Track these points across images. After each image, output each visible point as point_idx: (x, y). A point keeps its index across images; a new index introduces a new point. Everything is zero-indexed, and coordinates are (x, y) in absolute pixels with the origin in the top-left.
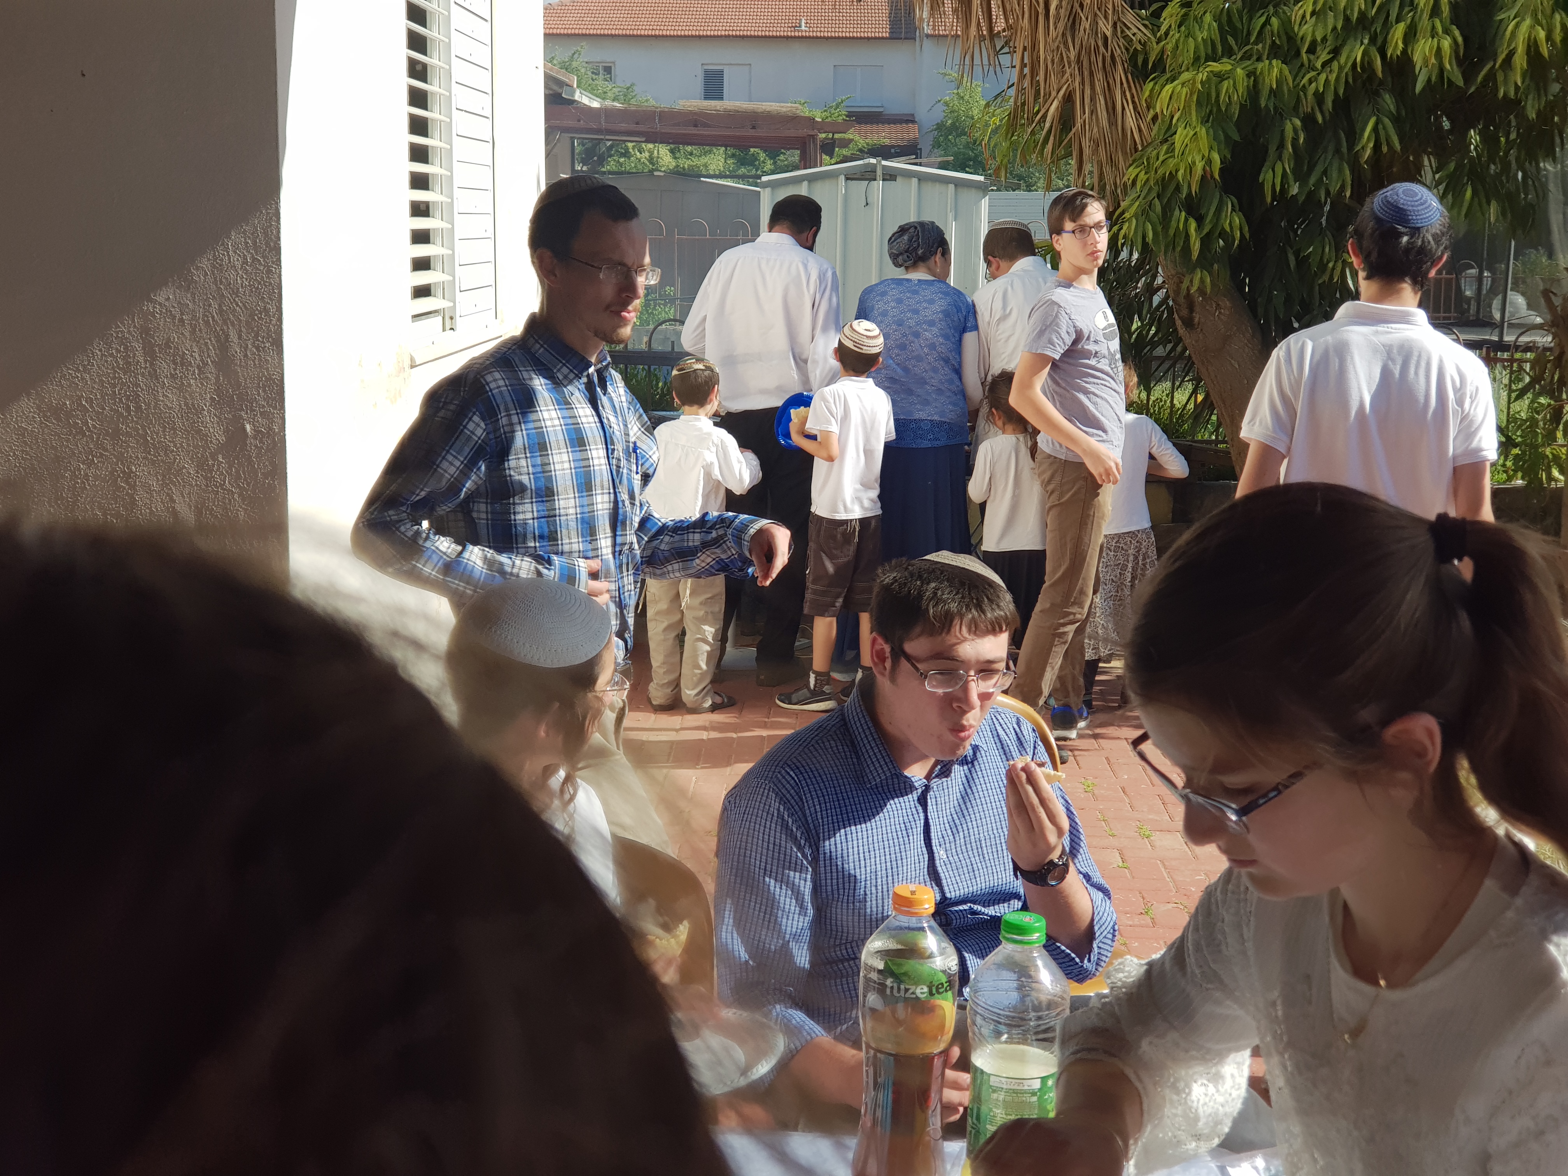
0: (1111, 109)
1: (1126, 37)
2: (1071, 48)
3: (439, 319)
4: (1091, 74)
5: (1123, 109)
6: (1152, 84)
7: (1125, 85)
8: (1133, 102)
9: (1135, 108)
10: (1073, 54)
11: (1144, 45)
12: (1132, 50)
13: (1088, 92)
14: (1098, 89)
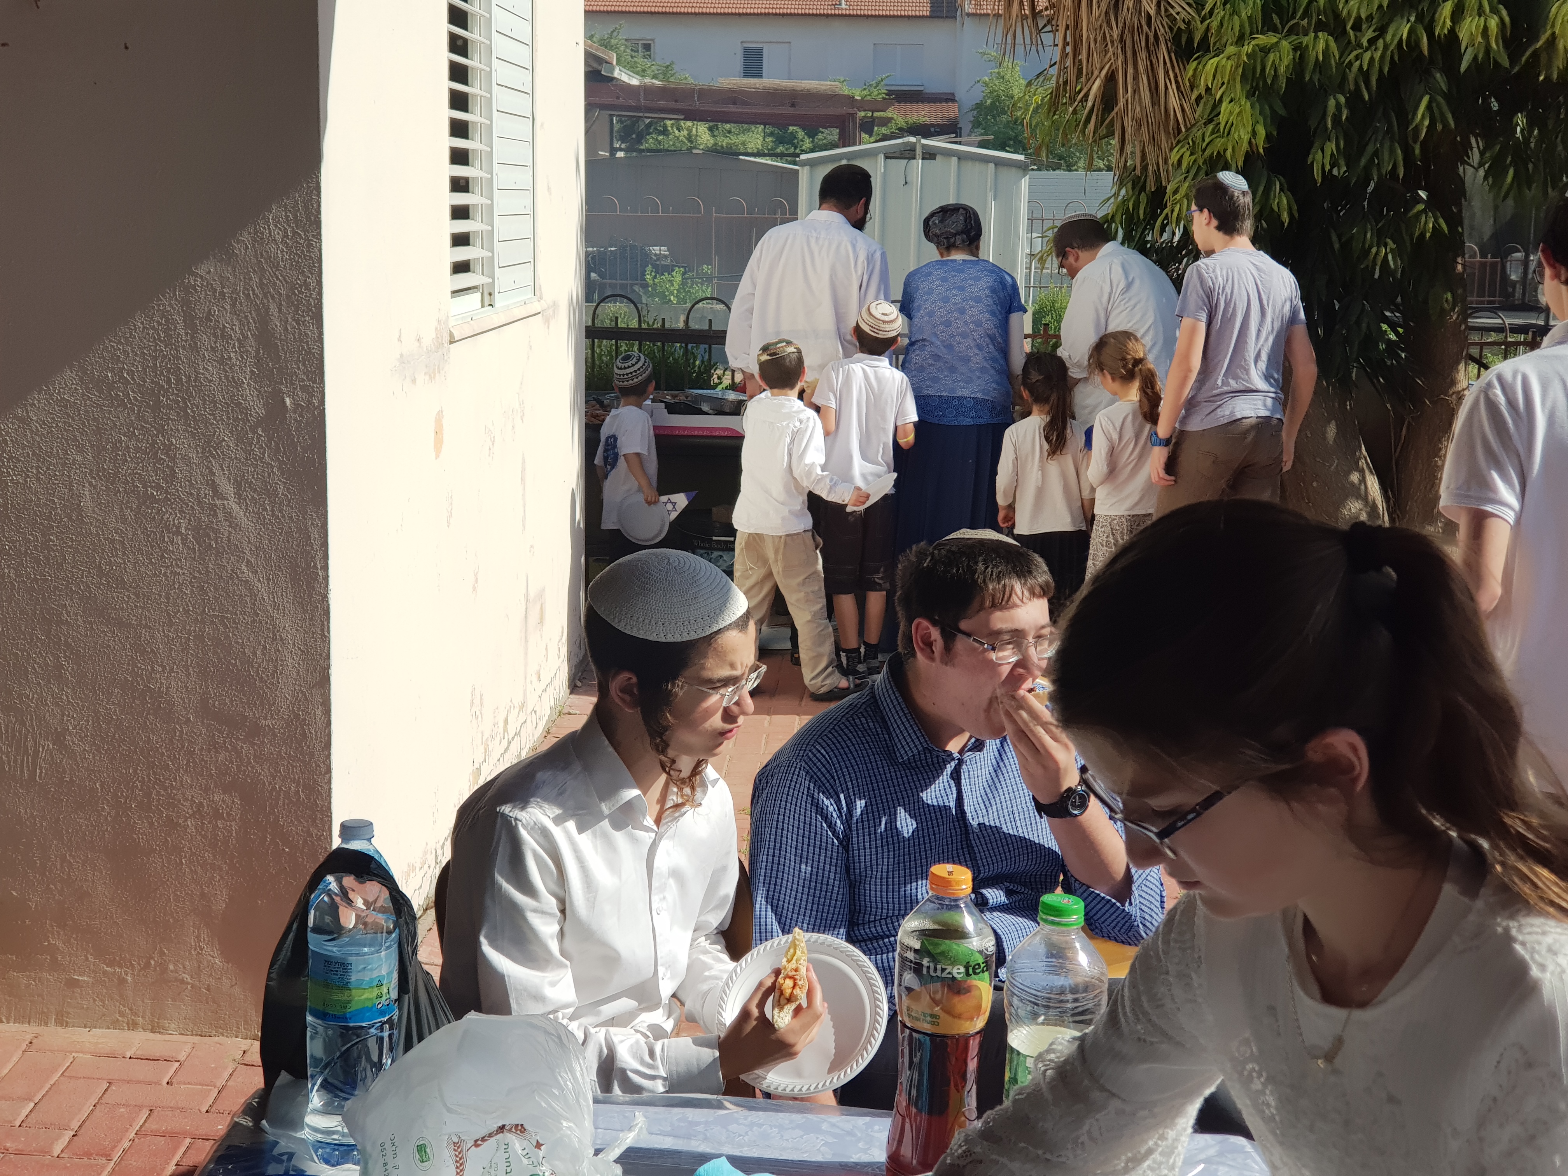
0: (1154, 89)
1: (1169, 16)
2: (1114, 27)
3: (477, 296)
4: (1134, 53)
5: (1166, 88)
6: (1195, 63)
7: (1168, 64)
8: (1177, 82)
9: (1178, 88)
10: (1116, 33)
11: (1188, 24)
12: (1175, 29)
13: (1130, 71)
14: (1141, 68)
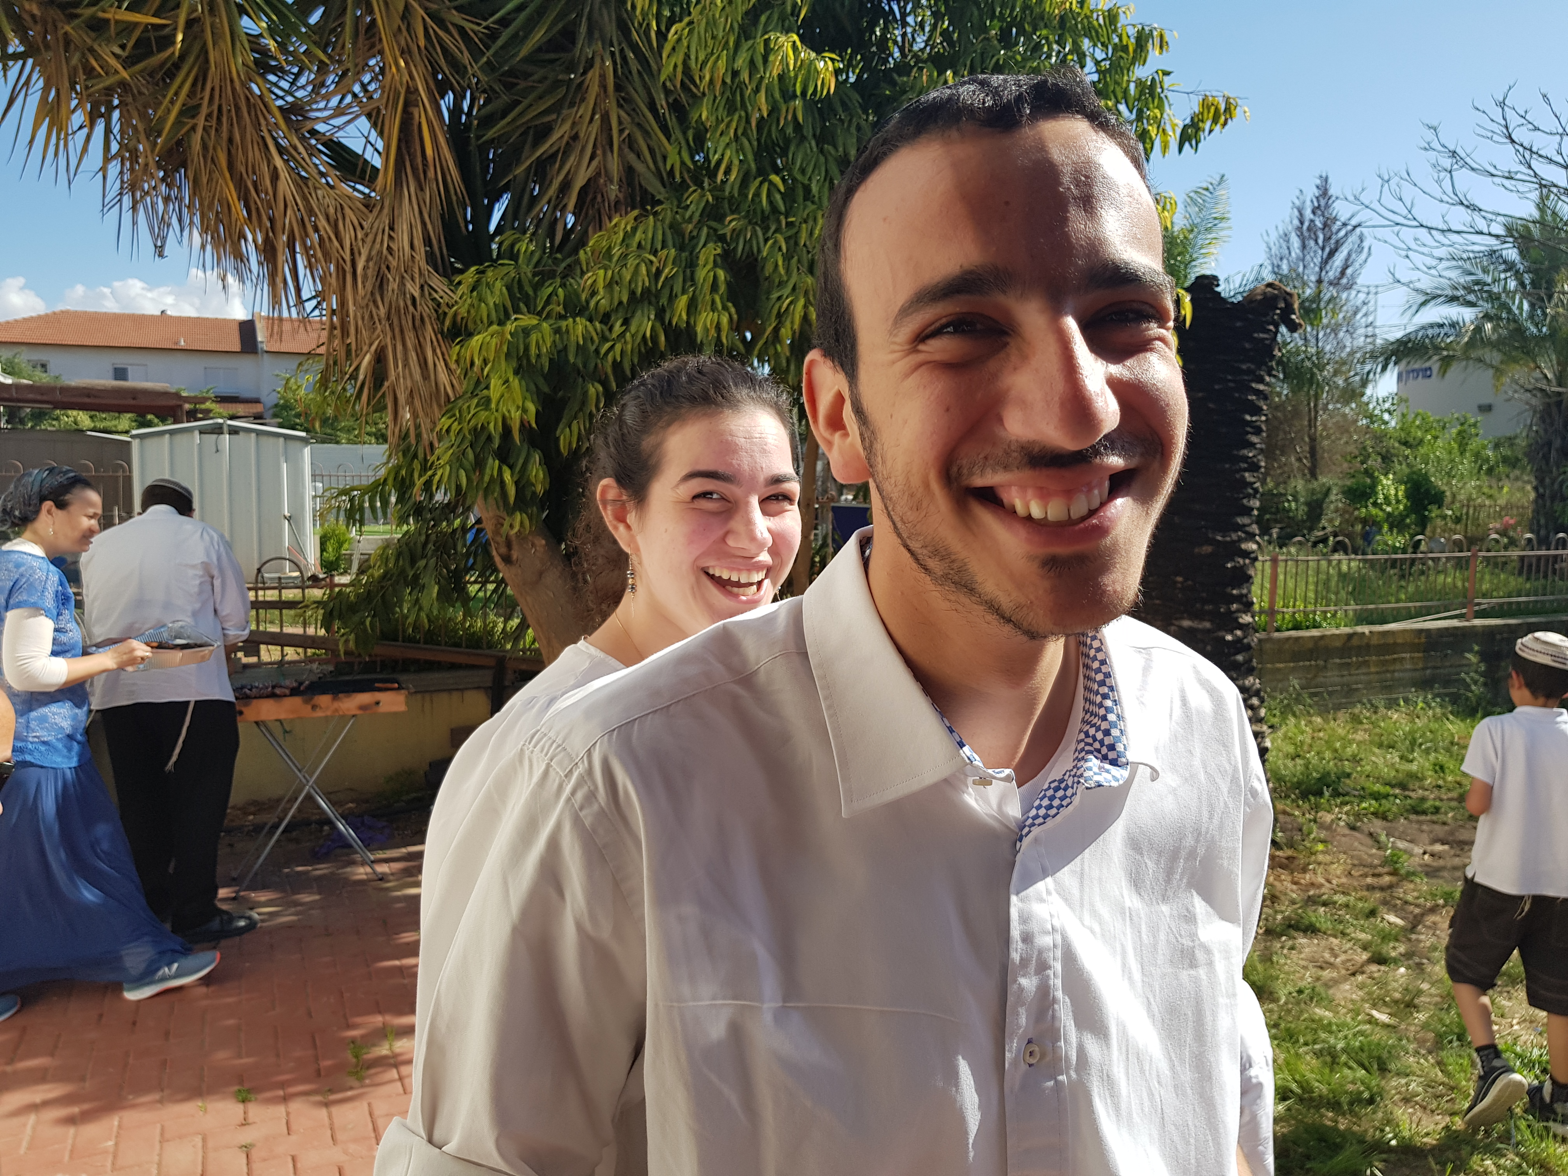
0: (423, 363)
1: (434, 300)
2: (381, 307)
4: (402, 331)
5: (435, 364)
6: (460, 343)
7: (435, 343)
8: (444, 360)
9: (446, 365)
10: (383, 311)
12: (440, 312)
13: (399, 347)
14: (409, 345)
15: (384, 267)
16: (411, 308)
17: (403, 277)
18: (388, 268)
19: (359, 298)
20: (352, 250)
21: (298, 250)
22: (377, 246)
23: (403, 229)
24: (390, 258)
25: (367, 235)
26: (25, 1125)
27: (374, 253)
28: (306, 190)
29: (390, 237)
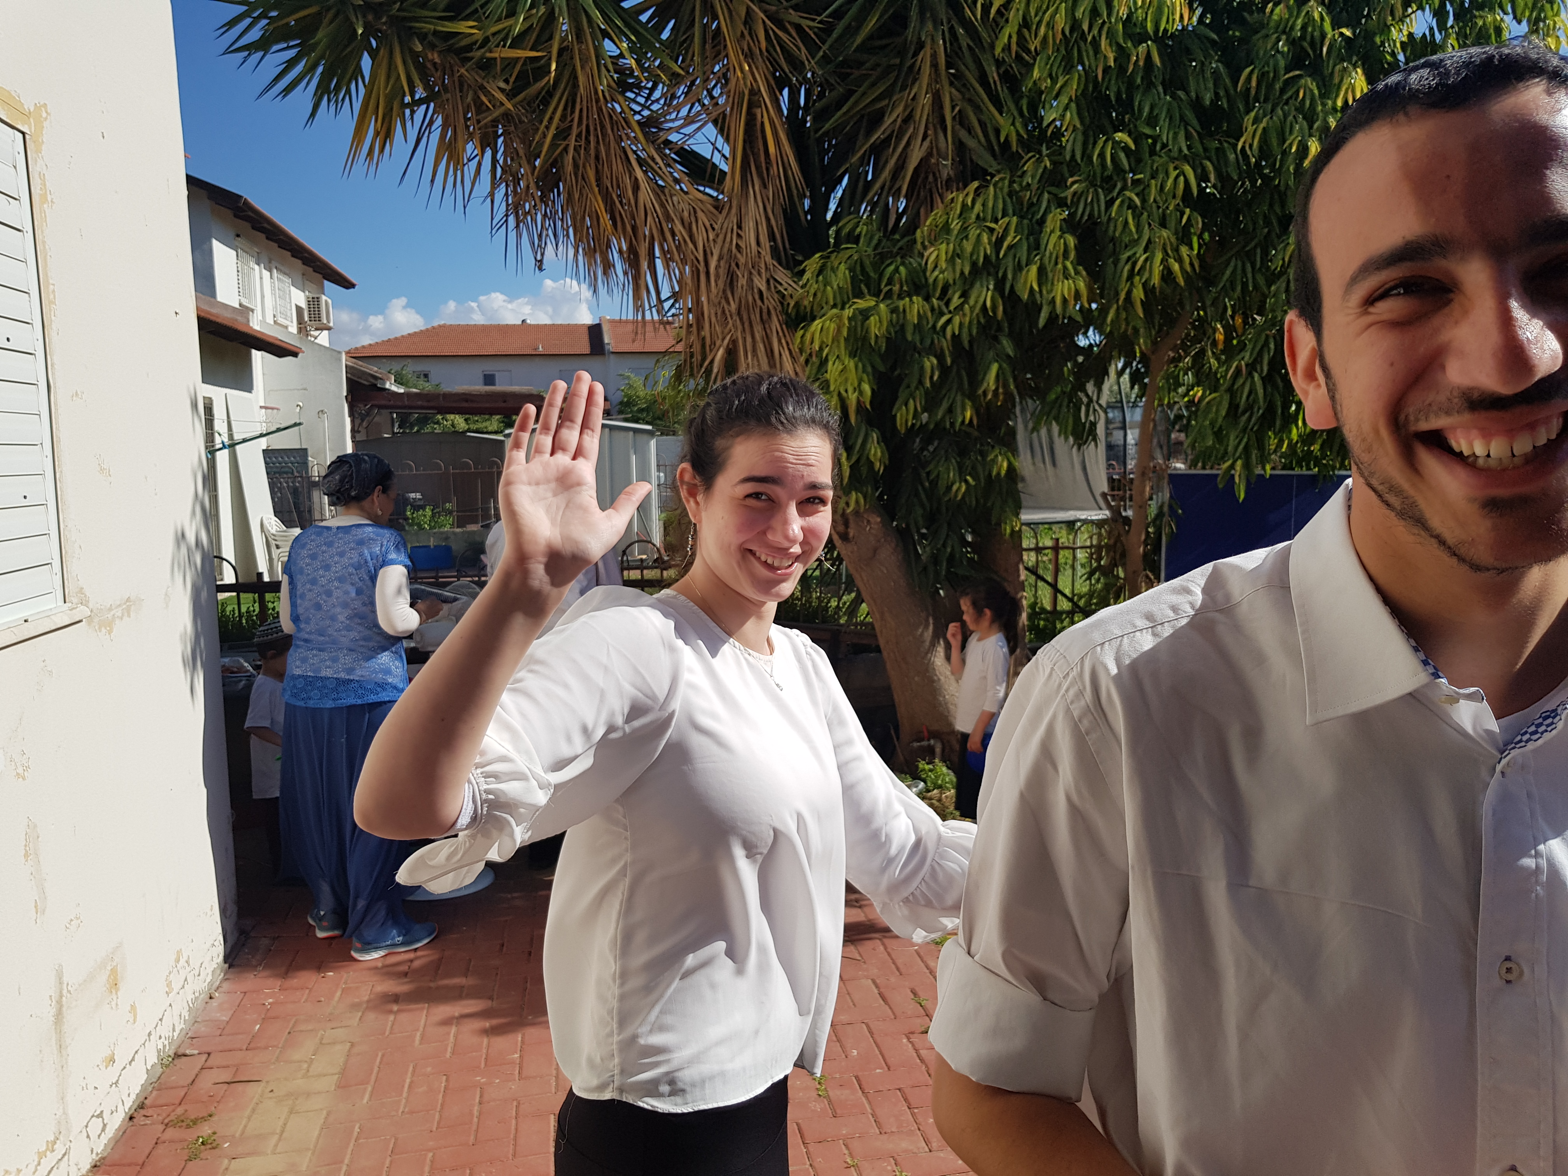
0: (770, 353)
1: (779, 292)
2: (732, 302)
4: (751, 325)
5: (780, 352)
6: (802, 332)
7: (781, 334)
8: (788, 346)
9: (790, 352)
10: (733, 306)
12: (784, 303)
13: (749, 340)
14: (758, 337)
15: (733, 265)
16: (759, 302)
17: (751, 273)
18: (737, 265)
19: (712, 296)
20: (705, 251)
21: (657, 253)
22: (727, 245)
23: (749, 226)
24: (739, 255)
25: (717, 236)
26: (449, 1034)
27: (725, 250)
28: (663, 198)
29: (739, 236)
